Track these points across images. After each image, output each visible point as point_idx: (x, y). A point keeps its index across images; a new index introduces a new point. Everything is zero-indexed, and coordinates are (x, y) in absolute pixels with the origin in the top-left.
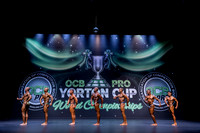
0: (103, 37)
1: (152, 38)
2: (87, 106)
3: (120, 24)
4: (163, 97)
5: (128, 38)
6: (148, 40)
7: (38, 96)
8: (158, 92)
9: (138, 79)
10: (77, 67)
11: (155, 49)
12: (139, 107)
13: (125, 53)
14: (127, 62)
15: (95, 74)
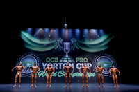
0: (70, 30)
1: (101, 31)
2: (60, 74)
3: (81, 22)
4: (108, 69)
5: (86, 31)
6: (98, 33)
7: (28, 68)
8: (105, 65)
9: (92, 57)
10: (54, 49)
11: (103, 38)
12: (94, 75)
13: (84, 41)
14: (85, 46)
15: (65, 54)
